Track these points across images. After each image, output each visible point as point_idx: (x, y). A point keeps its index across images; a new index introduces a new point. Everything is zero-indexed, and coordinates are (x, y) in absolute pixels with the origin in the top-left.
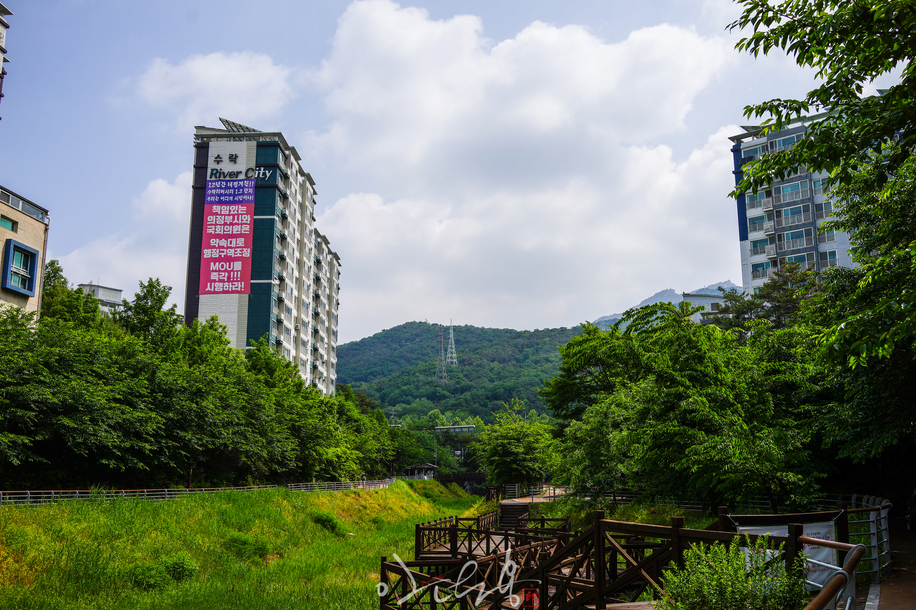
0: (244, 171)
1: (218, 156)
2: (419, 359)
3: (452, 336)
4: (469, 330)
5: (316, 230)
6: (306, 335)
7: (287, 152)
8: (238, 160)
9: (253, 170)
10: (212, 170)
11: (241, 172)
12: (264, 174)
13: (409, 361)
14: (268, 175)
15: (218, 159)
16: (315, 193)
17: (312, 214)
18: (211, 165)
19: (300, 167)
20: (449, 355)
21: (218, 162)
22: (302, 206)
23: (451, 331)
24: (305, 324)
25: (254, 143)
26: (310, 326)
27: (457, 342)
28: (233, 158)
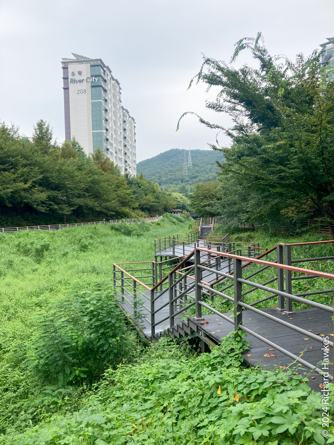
0: (85, 79)
1: (73, 73)
2: (177, 165)
3: (190, 154)
4: (198, 152)
5: (122, 107)
6: (121, 155)
7: (105, 69)
8: (82, 74)
9: (89, 78)
10: (71, 79)
11: (84, 80)
12: (95, 80)
13: (172, 166)
14: (97, 80)
15: (73, 74)
16: (120, 89)
17: (120, 99)
18: (70, 77)
19: (112, 76)
20: (189, 163)
21: (73, 75)
22: (114, 95)
23: (189, 152)
24: (120, 150)
25: (89, 65)
26: (123, 151)
27: (192, 157)
28: (80, 73)
